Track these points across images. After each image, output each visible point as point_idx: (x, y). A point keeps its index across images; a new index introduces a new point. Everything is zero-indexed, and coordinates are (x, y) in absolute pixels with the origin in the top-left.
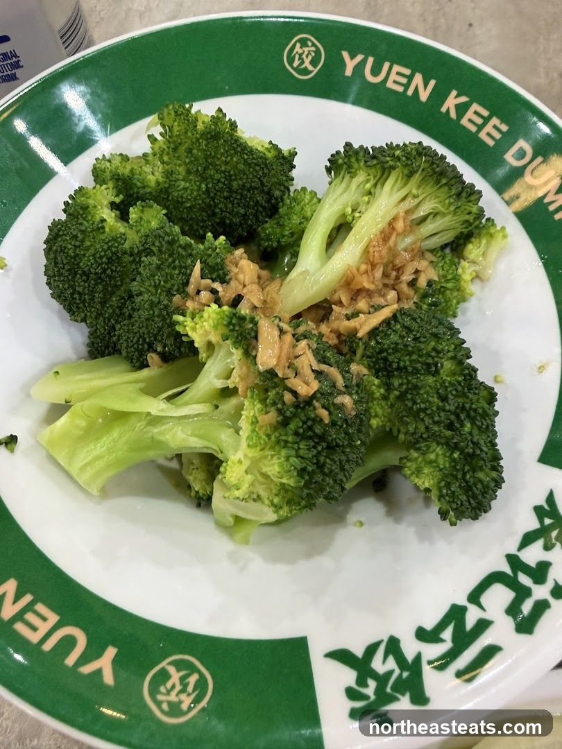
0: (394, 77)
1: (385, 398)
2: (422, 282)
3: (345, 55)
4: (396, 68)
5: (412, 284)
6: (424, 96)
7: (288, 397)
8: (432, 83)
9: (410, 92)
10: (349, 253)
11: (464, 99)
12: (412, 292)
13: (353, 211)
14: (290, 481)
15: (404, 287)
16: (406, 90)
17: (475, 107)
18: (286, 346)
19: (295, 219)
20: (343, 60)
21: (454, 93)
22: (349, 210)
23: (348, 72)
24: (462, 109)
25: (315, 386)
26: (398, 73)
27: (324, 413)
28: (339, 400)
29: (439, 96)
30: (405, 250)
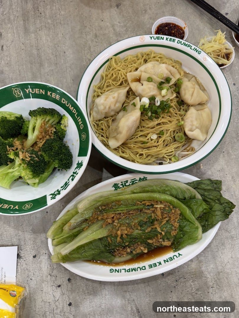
0: (37, 91)
1: (46, 156)
2: (53, 132)
3: (25, 89)
4: (36, 89)
5: (51, 133)
6: (44, 93)
7: (27, 162)
8: (44, 91)
9: (41, 93)
10: (36, 132)
11: (51, 92)
12: (52, 134)
13: (35, 124)
14: (31, 173)
15: (50, 134)
16: (40, 93)
17: (53, 93)
18: (24, 154)
19: (26, 128)
20: (25, 90)
21: (48, 92)
22: (34, 124)
23: (28, 92)
24: (51, 94)
25: (30, 159)
26: (37, 90)
27: (32, 162)
28: (35, 159)
29: (46, 93)
30: (48, 127)
